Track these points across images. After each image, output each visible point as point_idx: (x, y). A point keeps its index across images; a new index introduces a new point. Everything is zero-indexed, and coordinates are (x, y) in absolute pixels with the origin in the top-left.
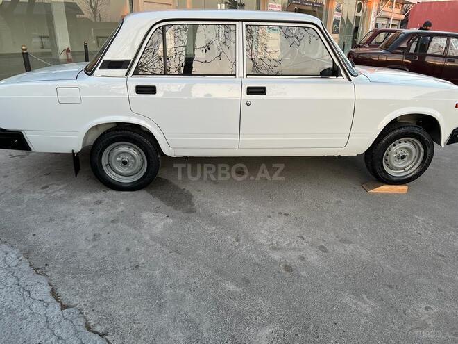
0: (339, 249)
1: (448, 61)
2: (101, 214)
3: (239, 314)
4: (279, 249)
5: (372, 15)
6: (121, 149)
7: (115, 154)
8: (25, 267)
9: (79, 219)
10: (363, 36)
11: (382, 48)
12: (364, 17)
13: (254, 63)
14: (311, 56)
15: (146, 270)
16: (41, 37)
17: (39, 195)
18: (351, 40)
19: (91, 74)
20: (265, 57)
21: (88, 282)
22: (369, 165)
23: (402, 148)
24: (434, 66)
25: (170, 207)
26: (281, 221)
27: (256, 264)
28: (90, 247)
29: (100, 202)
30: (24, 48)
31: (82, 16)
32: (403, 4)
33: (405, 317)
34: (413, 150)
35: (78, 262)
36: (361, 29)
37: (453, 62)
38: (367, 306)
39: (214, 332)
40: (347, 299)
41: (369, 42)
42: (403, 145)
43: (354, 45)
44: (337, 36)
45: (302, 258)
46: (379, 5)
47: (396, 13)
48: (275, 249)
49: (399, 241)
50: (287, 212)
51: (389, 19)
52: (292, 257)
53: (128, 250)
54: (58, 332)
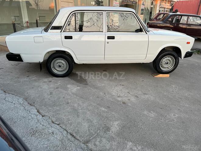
0: (143, 97)
1: (188, 26)
2: (52, 86)
3: (107, 117)
4: (120, 97)
5: (158, 7)
6: (58, 61)
7: (56, 63)
8: (26, 103)
9: (43, 88)
10: (154, 16)
11: (161, 21)
12: (154, 8)
13: (108, 27)
14: (131, 24)
15: (72, 104)
16: (15, 16)
17: (26, 79)
18: (149, 17)
19: (47, 32)
20: (112, 25)
21: (50, 108)
22: (155, 66)
23: (167, 59)
24: (182, 28)
25: (78, 83)
26: (121, 87)
27: (112, 102)
28: (49, 97)
29: (51, 81)
30: (13, 21)
31: (32, 7)
32: (171, 2)
33: (166, 118)
34: (171, 60)
35: (46, 102)
36: (153, 12)
37: (190, 26)
38: (153, 115)
39: (98, 123)
40: (146, 112)
41: (156, 18)
42: (167, 58)
43: (150, 19)
44: (142, 16)
45: (129, 100)
46: (161, 2)
47: (168, 6)
48: (119, 97)
49: (165, 94)
50: (123, 84)
51: (165, 8)
52: (125, 99)
53: (64, 97)
54: (42, 123)
